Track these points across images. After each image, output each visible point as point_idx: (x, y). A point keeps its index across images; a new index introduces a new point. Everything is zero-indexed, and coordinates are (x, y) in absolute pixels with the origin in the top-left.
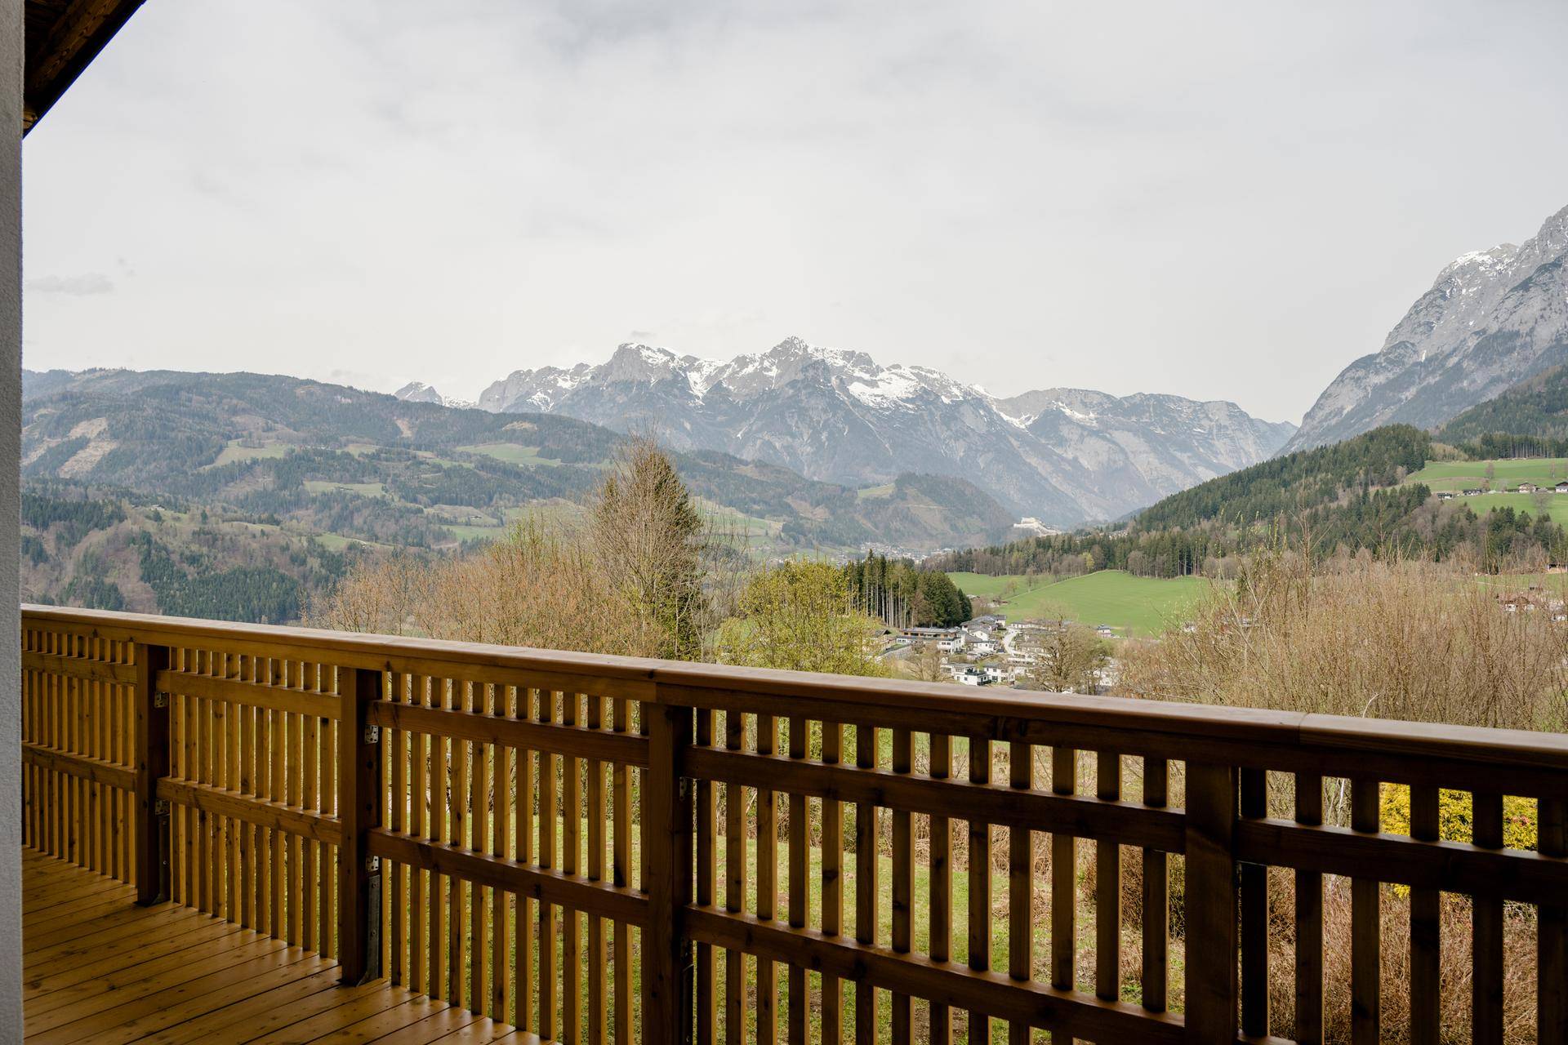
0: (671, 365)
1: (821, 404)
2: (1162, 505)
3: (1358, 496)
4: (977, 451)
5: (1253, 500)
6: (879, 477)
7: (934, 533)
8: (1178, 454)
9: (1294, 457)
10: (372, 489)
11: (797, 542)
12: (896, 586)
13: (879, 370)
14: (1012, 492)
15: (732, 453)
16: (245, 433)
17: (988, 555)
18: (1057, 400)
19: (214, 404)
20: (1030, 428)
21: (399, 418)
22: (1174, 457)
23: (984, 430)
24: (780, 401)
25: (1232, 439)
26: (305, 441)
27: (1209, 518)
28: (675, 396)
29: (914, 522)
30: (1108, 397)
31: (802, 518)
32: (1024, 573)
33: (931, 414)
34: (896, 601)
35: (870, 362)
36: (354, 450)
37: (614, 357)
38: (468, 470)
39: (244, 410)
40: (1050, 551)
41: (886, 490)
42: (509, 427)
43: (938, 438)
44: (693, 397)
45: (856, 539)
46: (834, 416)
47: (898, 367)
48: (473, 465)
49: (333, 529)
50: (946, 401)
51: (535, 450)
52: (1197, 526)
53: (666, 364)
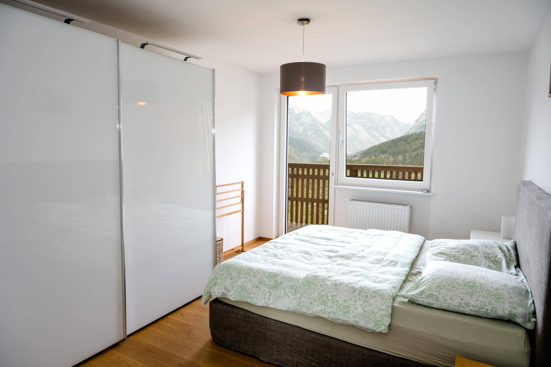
2: (369, 149)
4: (307, 130)
5: (398, 148)
8: (374, 133)
9: (412, 134)
14: (319, 144)
20: (327, 123)
23: (310, 123)
25: (392, 128)
27: (384, 154)
30: (352, 113)
33: (292, 116)
43: (294, 125)
50: (297, 112)
52: (380, 157)
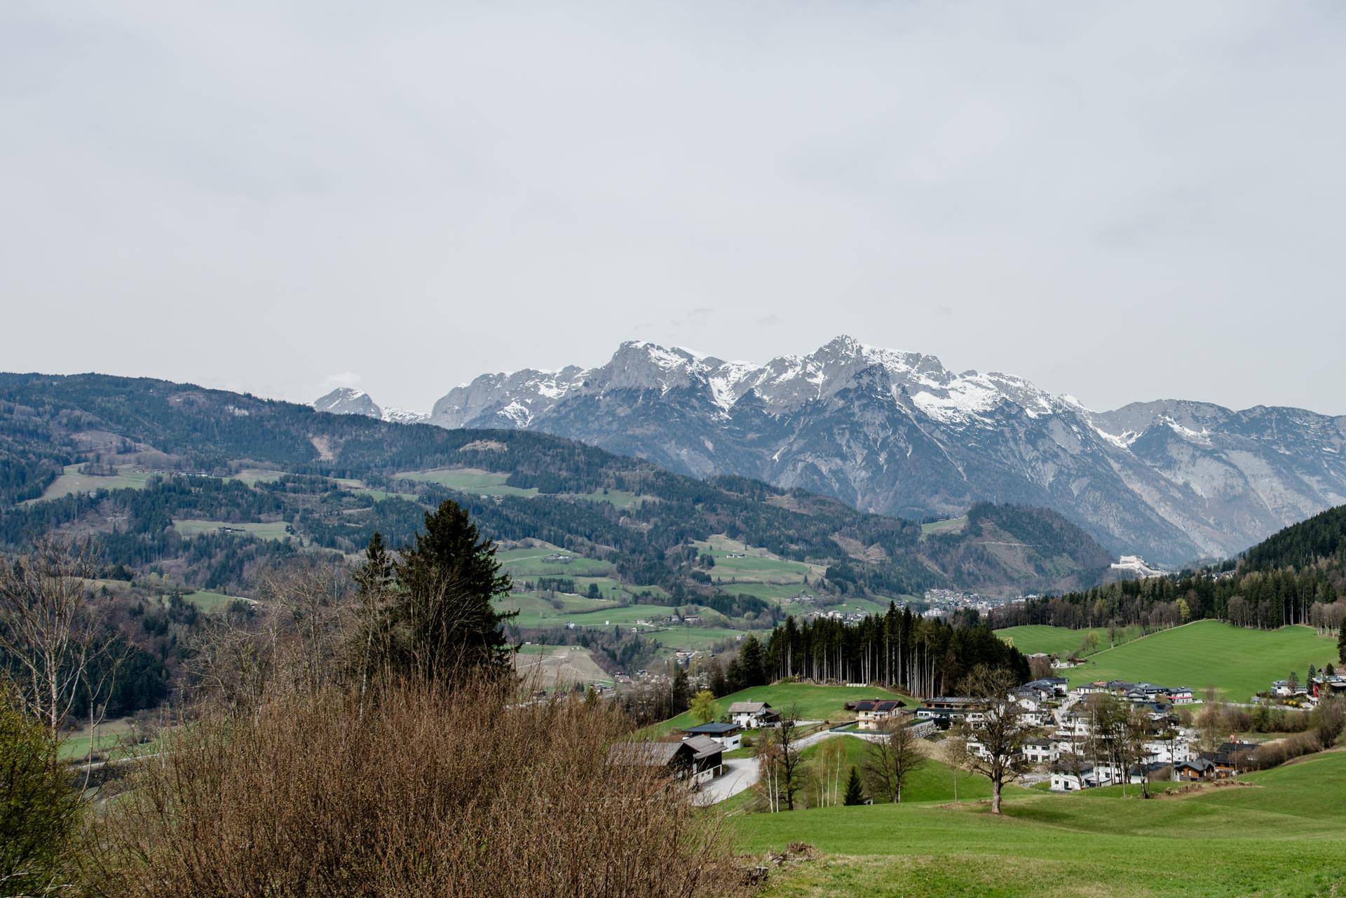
0: (689, 369)
1: (879, 418)
2: (1274, 540)
4: (1070, 475)
6: (949, 508)
7: (1016, 576)
8: (1306, 478)
10: (273, 530)
11: (844, 591)
13: (950, 376)
14: (1112, 525)
15: (765, 478)
16: (91, 456)
17: (1067, 603)
18: (1164, 414)
19: (47, 417)
20: (1133, 447)
21: (315, 434)
22: (1302, 482)
23: (1076, 449)
24: (827, 415)
26: (178, 466)
27: (1326, 556)
28: (693, 408)
29: (992, 563)
31: (852, 560)
32: (1106, 625)
33: (1014, 430)
35: (938, 367)
36: (248, 478)
37: (615, 358)
38: (409, 504)
39: (91, 426)
40: (1139, 597)
41: (957, 525)
42: (469, 447)
43: (1024, 460)
44: (715, 409)
45: (919, 585)
46: (894, 433)
47: (973, 373)
48: (416, 497)
49: (211, 584)
50: (1032, 414)
51: (503, 476)
52: (1312, 565)
53: (682, 366)
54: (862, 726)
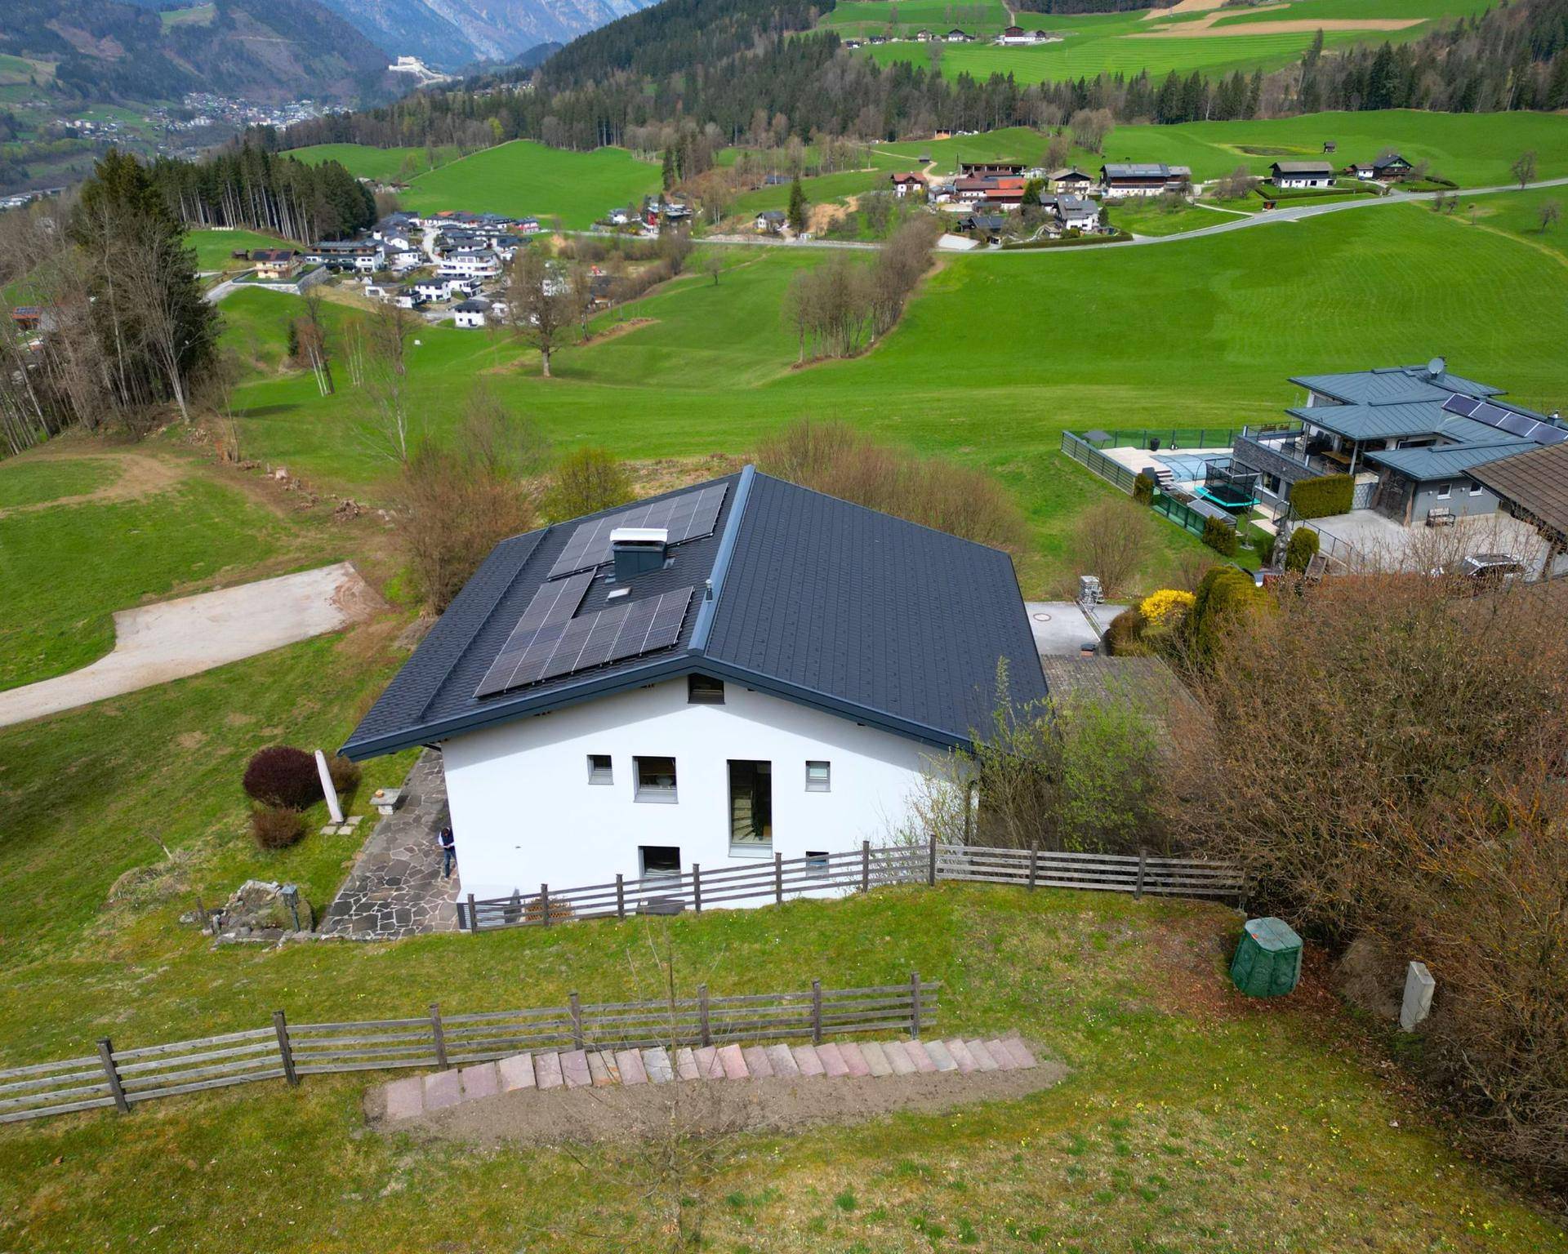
3: (773, 42)
5: (669, 46)
7: (284, 78)
11: (85, 95)
12: (288, 189)
17: (372, 121)
29: (255, 63)
31: (84, 56)
32: (421, 144)
34: (291, 208)
40: (449, 115)
41: (204, 14)
45: (174, 89)
52: (611, 79)
54: (262, 275)
